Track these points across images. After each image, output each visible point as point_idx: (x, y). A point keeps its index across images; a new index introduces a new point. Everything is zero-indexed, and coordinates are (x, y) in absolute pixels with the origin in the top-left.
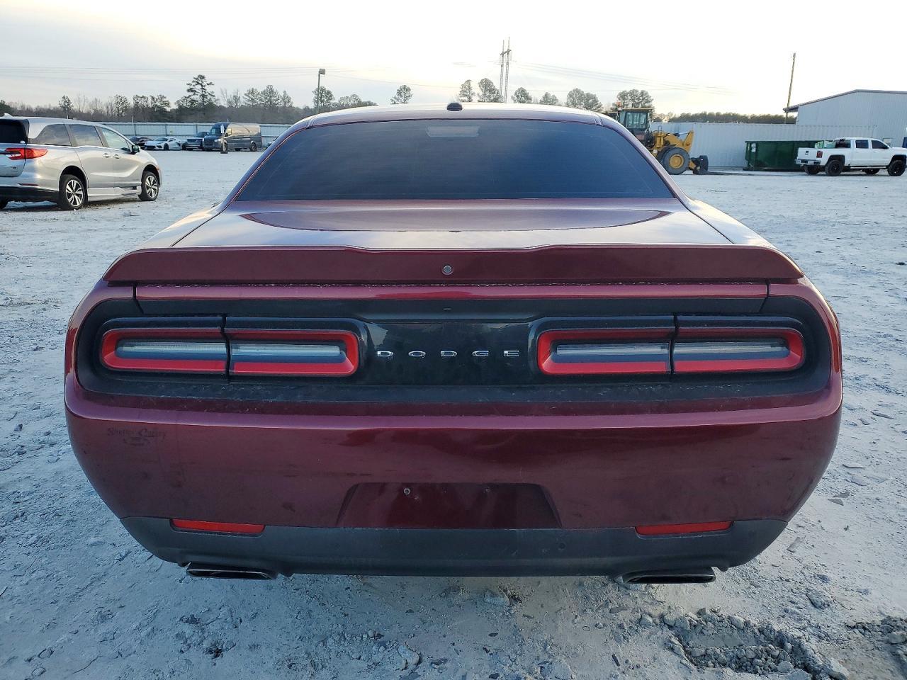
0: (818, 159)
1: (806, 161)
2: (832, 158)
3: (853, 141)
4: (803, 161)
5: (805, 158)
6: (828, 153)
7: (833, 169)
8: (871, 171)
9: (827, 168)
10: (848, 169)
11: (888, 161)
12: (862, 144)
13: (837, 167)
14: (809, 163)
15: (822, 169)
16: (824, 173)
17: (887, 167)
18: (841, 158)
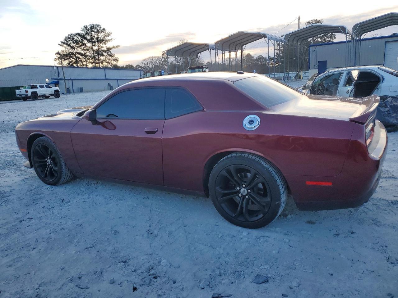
0: (27, 94)
1: (21, 95)
2: (32, 93)
3: (38, 85)
4: (19, 95)
5: (21, 94)
6: (30, 91)
7: (34, 97)
8: (47, 97)
9: (31, 97)
10: (40, 96)
11: (53, 92)
12: (42, 87)
13: (35, 97)
14: (23, 96)
15: (30, 97)
16: (31, 99)
17: (54, 95)
18: (36, 93)
